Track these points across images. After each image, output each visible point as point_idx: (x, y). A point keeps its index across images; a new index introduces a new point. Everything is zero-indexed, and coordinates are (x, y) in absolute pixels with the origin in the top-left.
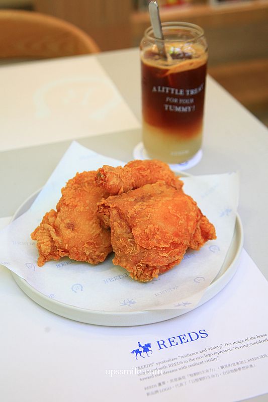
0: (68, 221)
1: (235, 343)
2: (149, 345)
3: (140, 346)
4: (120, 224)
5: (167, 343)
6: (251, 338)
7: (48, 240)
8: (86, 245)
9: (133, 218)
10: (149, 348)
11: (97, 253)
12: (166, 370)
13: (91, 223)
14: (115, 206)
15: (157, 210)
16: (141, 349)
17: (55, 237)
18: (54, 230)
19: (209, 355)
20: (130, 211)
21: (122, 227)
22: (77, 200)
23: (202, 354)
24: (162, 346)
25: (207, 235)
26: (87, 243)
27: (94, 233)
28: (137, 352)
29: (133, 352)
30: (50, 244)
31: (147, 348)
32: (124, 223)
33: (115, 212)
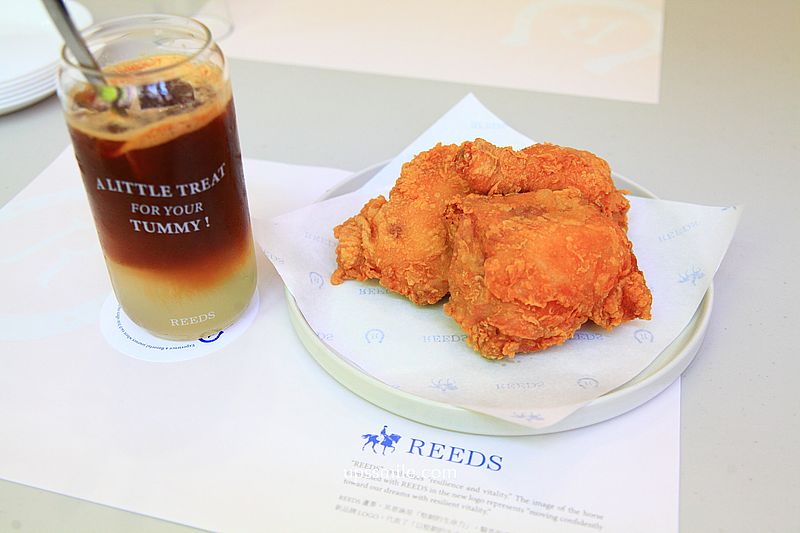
0: (393, 220)
1: (536, 503)
2: (396, 438)
3: (383, 432)
4: (470, 245)
5: (426, 449)
6: (571, 510)
7: (354, 243)
8: (411, 268)
9: (494, 240)
10: (394, 442)
11: (427, 287)
12: (393, 487)
13: (431, 233)
14: (471, 211)
15: (542, 237)
16: (381, 438)
17: (366, 243)
18: (369, 230)
19: (478, 501)
20: (492, 227)
21: (471, 251)
22: (420, 189)
23: (468, 494)
24: (415, 450)
25: (633, 308)
26: (415, 266)
27: (430, 251)
28: (373, 439)
29: (366, 436)
30: (357, 251)
31: (390, 441)
32: (476, 246)
33: (467, 222)
